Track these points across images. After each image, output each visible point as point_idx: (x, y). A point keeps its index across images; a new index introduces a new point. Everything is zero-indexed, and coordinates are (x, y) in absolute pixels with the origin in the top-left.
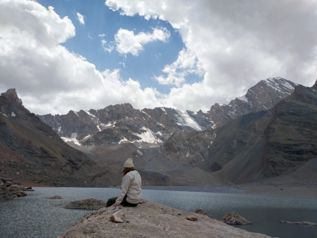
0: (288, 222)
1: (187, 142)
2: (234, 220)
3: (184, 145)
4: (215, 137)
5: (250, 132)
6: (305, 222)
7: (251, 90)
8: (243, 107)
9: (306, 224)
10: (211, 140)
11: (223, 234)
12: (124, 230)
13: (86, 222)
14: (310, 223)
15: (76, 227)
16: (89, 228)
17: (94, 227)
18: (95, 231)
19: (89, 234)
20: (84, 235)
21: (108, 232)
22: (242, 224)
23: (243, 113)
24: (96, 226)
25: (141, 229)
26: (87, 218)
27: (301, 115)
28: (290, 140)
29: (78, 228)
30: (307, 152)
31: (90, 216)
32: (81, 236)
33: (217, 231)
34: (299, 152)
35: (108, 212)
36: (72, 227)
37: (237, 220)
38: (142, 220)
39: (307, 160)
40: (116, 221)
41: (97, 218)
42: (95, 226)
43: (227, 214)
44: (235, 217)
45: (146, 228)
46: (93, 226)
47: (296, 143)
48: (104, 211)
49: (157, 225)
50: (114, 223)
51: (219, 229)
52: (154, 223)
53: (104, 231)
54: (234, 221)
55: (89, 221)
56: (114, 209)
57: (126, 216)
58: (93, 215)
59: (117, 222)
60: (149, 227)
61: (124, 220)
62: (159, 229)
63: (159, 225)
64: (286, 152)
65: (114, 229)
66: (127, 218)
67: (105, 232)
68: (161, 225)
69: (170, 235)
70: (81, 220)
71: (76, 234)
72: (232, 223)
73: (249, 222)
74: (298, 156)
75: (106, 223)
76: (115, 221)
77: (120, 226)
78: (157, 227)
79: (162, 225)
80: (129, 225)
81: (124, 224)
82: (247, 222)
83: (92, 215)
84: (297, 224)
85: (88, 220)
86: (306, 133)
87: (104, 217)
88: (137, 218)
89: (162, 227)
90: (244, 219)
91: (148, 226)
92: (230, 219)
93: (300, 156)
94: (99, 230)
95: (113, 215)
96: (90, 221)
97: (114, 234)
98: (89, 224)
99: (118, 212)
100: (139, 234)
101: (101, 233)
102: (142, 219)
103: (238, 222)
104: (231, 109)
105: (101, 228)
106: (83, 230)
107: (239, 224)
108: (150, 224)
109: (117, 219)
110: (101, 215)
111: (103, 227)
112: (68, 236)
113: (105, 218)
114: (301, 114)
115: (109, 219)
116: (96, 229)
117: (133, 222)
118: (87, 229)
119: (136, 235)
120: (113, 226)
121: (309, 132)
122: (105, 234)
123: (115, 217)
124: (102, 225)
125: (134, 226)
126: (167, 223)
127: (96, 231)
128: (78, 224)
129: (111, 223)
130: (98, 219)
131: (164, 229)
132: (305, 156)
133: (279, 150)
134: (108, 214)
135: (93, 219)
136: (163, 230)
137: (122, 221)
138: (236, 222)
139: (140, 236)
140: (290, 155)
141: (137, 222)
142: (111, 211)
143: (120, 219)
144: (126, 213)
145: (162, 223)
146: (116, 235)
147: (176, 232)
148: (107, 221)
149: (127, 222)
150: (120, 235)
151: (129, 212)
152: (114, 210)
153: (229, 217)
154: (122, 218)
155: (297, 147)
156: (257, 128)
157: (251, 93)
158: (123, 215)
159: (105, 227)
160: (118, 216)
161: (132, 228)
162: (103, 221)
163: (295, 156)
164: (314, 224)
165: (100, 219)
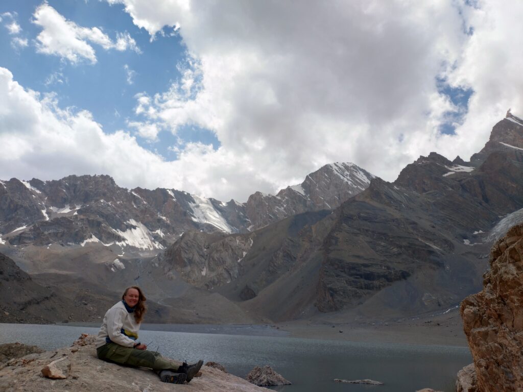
0: (344, 381)
1: (205, 250)
2: (264, 378)
3: (200, 255)
4: (251, 245)
5: (303, 241)
6: (366, 380)
7: (310, 177)
8: (297, 203)
9: (368, 384)
10: (243, 250)
14: (372, 382)
17: (9, 387)
22: (277, 385)
24: (12, 385)
27: (375, 222)
28: (358, 257)
30: (379, 277)
31: (4, 367)
34: (369, 276)
35: (40, 361)
37: (271, 378)
38: (102, 375)
39: (379, 288)
40: (53, 376)
41: (15, 371)
42: (10, 385)
43: (256, 369)
44: (267, 373)
45: (108, 388)
46: (6, 385)
47: (366, 262)
48: (33, 360)
49: (130, 383)
50: (48, 380)
51: (234, 389)
52: (124, 380)
54: (265, 380)
56: (52, 357)
57: (72, 368)
58: (10, 367)
59: (54, 378)
60: (115, 386)
61: (69, 375)
62: (132, 389)
63: (133, 384)
64: (351, 275)
65: (48, 391)
66: (75, 372)
68: (137, 384)
72: (262, 383)
73: (288, 382)
74: (367, 282)
75: (32, 381)
76: (50, 376)
77: (59, 384)
78: (128, 386)
79: (139, 382)
80: (78, 382)
81: (67, 381)
82: (284, 382)
83: (6, 366)
84: (354, 383)
86: (380, 248)
87: (29, 370)
88: (94, 372)
89: (138, 387)
90: (280, 376)
91: (113, 385)
92: (259, 376)
93: (370, 282)
95: (49, 365)
96: (1, 377)
99: (58, 361)
102: (104, 374)
103: (271, 381)
104: (279, 203)
105: (21, 388)
107: (272, 385)
108: (117, 381)
109: (55, 372)
110: (25, 366)
111: (26, 388)
113: (32, 371)
114: (376, 221)
115: (40, 373)
116: (11, 390)
117: (85, 378)
120: (44, 384)
121: (384, 247)
123: (50, 370)
124: (24, 383)
125: (86, 385)
126: (148, 379)
129: (44, 379)
130: (17, 374)
131: (141, 389)
132: (376, 283)
133: (342, 272)
134: (39, 364)
135: (7, 374)
136: (139, 390)
137: (64, 376)
138: (268, 382)
140: (356, 280)
141: (93, 377)
142: (46, 360)
143: (61, 372)
144: (74, 363)
145: (139, 380)
148: (34, 377)
149: (75, 378)
151: (81, 361)
152: (53, 359)
154: (65, 372)
155: (366, 269)
156: (314, 235)
157: (310, 183)
158: (68, 366)
159: (29, 386)
160: (57, 367)
161: (82, 389)
162: (27, 376)
163: (363, 281)
164: (378, 383)
165: (22, 373)
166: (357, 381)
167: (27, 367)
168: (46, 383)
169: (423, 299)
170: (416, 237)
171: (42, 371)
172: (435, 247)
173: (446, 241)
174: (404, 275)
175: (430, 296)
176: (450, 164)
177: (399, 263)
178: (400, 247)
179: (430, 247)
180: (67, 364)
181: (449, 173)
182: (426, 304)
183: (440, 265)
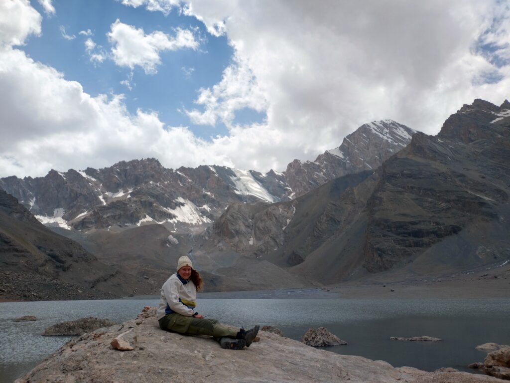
0: (400, 339)
1: (250, 220)
2: (320, 339)
3: (246, 226)
4: (294, 212)
5: (346, 204)
6: (423, 337)
7: (348, 140)
8: (336, 166)
9: (425, 340)
10: (287, 218)
11: (298, 359)
12: (135, 362)
13: (68, 352)
14: (430, 338)
15: (51, 363)
16: (73, 362)
17: (83, 361)
18: (82, 366)
19: (72, 372)
20: (64, 375)
21: (106, 366)
22: (333, 345)
23: (335, 174)
24: (86, 358)
25: (164, 358)
26: (71, 346)
27: (420, 178)
28: (405, 215)
29: (54, 363)
30: (428, 233)
31: (77, 342)
32: (57, 376)
33: (290, 355)
34: (418, 234)
35: (109, 334)
36: (44, 363)
37: (326, 339)
38: (166, 345)
39: (428, 245)
40: (122, 348)
41: (88, 344)
42: (84, 358)
43: (311, 331)
44: (322, 334)
45: (173, 357)
46: (80, 358)
47: (413, 220)
48: (103, 334)
49: (193, 351)
50: (118, 352)
51: (292, 353)
52: (187, 349)
53: (99, 365)
54: (321, 341)
55: (73, 351)
56: (119, 330)
57: (138, 339)
58: (82, 341)
59: (122, 350)
60: (179, 355)
61: (136, 347)
62: (195, 357)
63: (196, 352)
64: (399, 234)
65: (118, 362)
66: (141, 343)
67: (101, 367)
68: (199, 352)
69: (213, 365)
70: (60, 351)
71: (48, 373)
72: (317, 344)
73: (344, 342)
74: (416, 239)
75: (103, 353)
76: (119, 348)
77: (128, 355)
78: (191, 354)
79: (200, 350)
80: (144, 353)
81: (134, 352)
82: (339, 342)
83: (79, 341)
84: (412, 340)
85: (73, 349)
86: (427, 205)
87: (100, 344)
88: (159, 343)
89: (200, 354)
90: (335, 337)
91: (177, 353)
92: (315, 338)
93: (419, 239)
94: (90, 365)
95: (117, 338)
96: (76, 351)
97: (117, 369)
98: (73, 356)
99: (124, 334)
100: (161, 367)
101: (93, 369)
102: (168, 343)
103: (328, 342)
104: (318, 168)
105: (94, 360)
106: (62, 367)
108: (181, 350)
109: (123, 344)
110: (96, 340)
111: (98, 360)
112: (35, 378)
113: (102, 344)
114: (421, 176)
115: (110, 345)
116: (85, 363)
117: (150, 349)
118: (69, 364)
119: (154, 368)
120: (114, 356)
121: (431, 202)
122: (100, 370)
123: (119, 342)
124: (97, 356)
125: (152, 355)
126: (210, 347)
127: (85, 367)
128: (55, 357)
129: (113, 351)
130: (90, 347)
131: (204, 357)
132: (426, 240)
133: (389, 231)
134: (108, 337)
135: (81, 348)
136: (202, 358)
137: (131, 348)
138: (324, 343)
139: (162, 370)
140: (405, 238)
141: (158, 348)
142: (114, 333)
143: (129, 344)
144: (140, 335)
145: (201, 348)
146: (120, 371)
147: (222, 361)
148: (105, 349)
149: (141, 349)
150: (126, 370)
151: (146, 333)
152: (120, 332)
153: (313, 336)
154: (132, 343)
155: (414, 226)
156: (357, 197)
157: (348, 145)
158: (134, 338)
159: (101, 359)
160: (125, 340)
161: (149, 358)
162: (98, 349)
163: (412, 239)
164: (436, 339)
165: (94, 346)
166: (414, 338)
167: (98, 341)
168: (116, 354)
169: (477, 252)
170: (465, 189)
171: (111, 343)
172: (486, 198)
173: (499, 191)
174: (455, 230)
175: (484, 249)
176: (497, 109)
177: (449, 218)
178: (448, 201)
179: (481, 198)
180: (133, 337)
181: (497, 120)
182: (481, 257)
183: (493, 216)
